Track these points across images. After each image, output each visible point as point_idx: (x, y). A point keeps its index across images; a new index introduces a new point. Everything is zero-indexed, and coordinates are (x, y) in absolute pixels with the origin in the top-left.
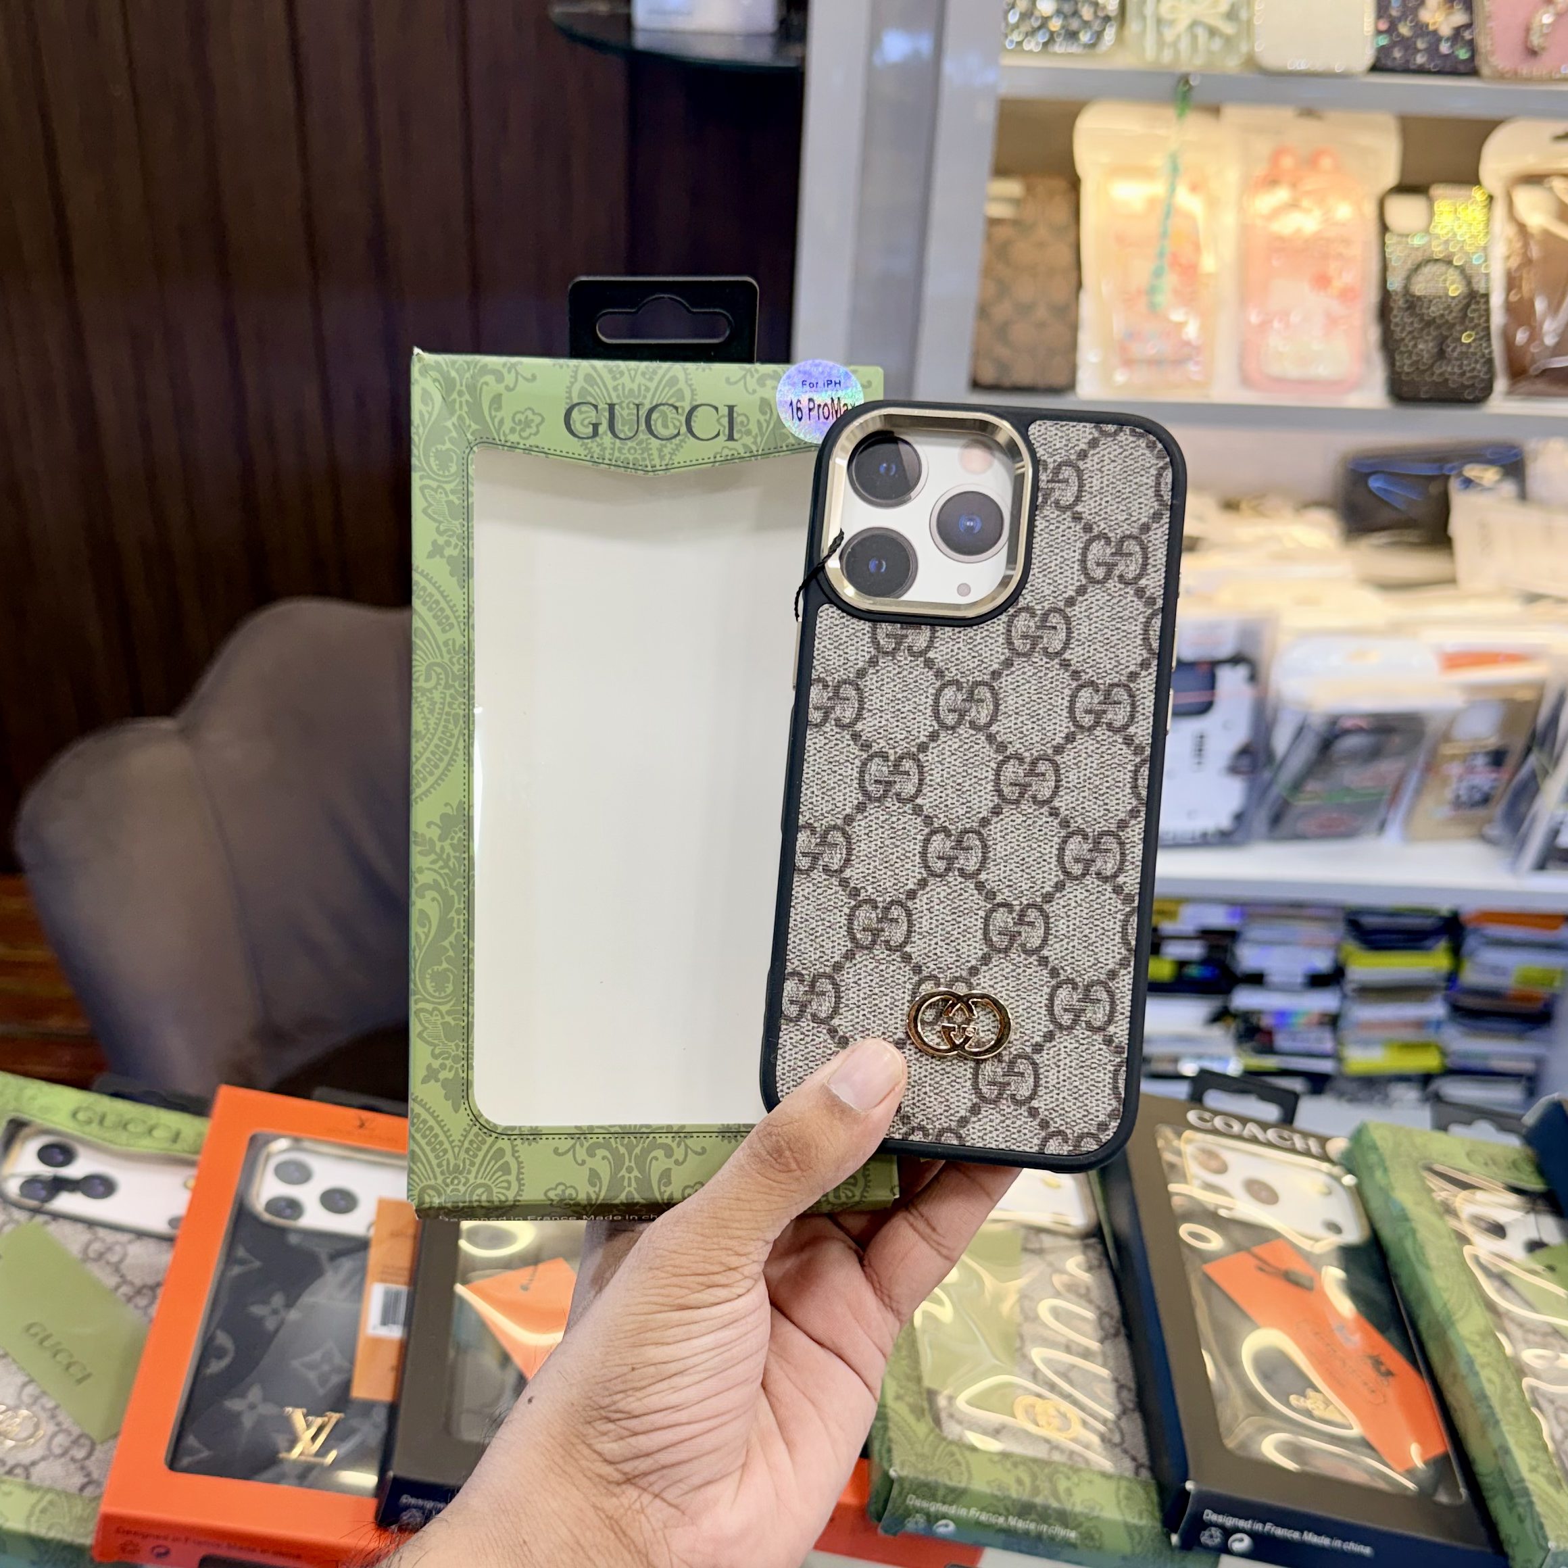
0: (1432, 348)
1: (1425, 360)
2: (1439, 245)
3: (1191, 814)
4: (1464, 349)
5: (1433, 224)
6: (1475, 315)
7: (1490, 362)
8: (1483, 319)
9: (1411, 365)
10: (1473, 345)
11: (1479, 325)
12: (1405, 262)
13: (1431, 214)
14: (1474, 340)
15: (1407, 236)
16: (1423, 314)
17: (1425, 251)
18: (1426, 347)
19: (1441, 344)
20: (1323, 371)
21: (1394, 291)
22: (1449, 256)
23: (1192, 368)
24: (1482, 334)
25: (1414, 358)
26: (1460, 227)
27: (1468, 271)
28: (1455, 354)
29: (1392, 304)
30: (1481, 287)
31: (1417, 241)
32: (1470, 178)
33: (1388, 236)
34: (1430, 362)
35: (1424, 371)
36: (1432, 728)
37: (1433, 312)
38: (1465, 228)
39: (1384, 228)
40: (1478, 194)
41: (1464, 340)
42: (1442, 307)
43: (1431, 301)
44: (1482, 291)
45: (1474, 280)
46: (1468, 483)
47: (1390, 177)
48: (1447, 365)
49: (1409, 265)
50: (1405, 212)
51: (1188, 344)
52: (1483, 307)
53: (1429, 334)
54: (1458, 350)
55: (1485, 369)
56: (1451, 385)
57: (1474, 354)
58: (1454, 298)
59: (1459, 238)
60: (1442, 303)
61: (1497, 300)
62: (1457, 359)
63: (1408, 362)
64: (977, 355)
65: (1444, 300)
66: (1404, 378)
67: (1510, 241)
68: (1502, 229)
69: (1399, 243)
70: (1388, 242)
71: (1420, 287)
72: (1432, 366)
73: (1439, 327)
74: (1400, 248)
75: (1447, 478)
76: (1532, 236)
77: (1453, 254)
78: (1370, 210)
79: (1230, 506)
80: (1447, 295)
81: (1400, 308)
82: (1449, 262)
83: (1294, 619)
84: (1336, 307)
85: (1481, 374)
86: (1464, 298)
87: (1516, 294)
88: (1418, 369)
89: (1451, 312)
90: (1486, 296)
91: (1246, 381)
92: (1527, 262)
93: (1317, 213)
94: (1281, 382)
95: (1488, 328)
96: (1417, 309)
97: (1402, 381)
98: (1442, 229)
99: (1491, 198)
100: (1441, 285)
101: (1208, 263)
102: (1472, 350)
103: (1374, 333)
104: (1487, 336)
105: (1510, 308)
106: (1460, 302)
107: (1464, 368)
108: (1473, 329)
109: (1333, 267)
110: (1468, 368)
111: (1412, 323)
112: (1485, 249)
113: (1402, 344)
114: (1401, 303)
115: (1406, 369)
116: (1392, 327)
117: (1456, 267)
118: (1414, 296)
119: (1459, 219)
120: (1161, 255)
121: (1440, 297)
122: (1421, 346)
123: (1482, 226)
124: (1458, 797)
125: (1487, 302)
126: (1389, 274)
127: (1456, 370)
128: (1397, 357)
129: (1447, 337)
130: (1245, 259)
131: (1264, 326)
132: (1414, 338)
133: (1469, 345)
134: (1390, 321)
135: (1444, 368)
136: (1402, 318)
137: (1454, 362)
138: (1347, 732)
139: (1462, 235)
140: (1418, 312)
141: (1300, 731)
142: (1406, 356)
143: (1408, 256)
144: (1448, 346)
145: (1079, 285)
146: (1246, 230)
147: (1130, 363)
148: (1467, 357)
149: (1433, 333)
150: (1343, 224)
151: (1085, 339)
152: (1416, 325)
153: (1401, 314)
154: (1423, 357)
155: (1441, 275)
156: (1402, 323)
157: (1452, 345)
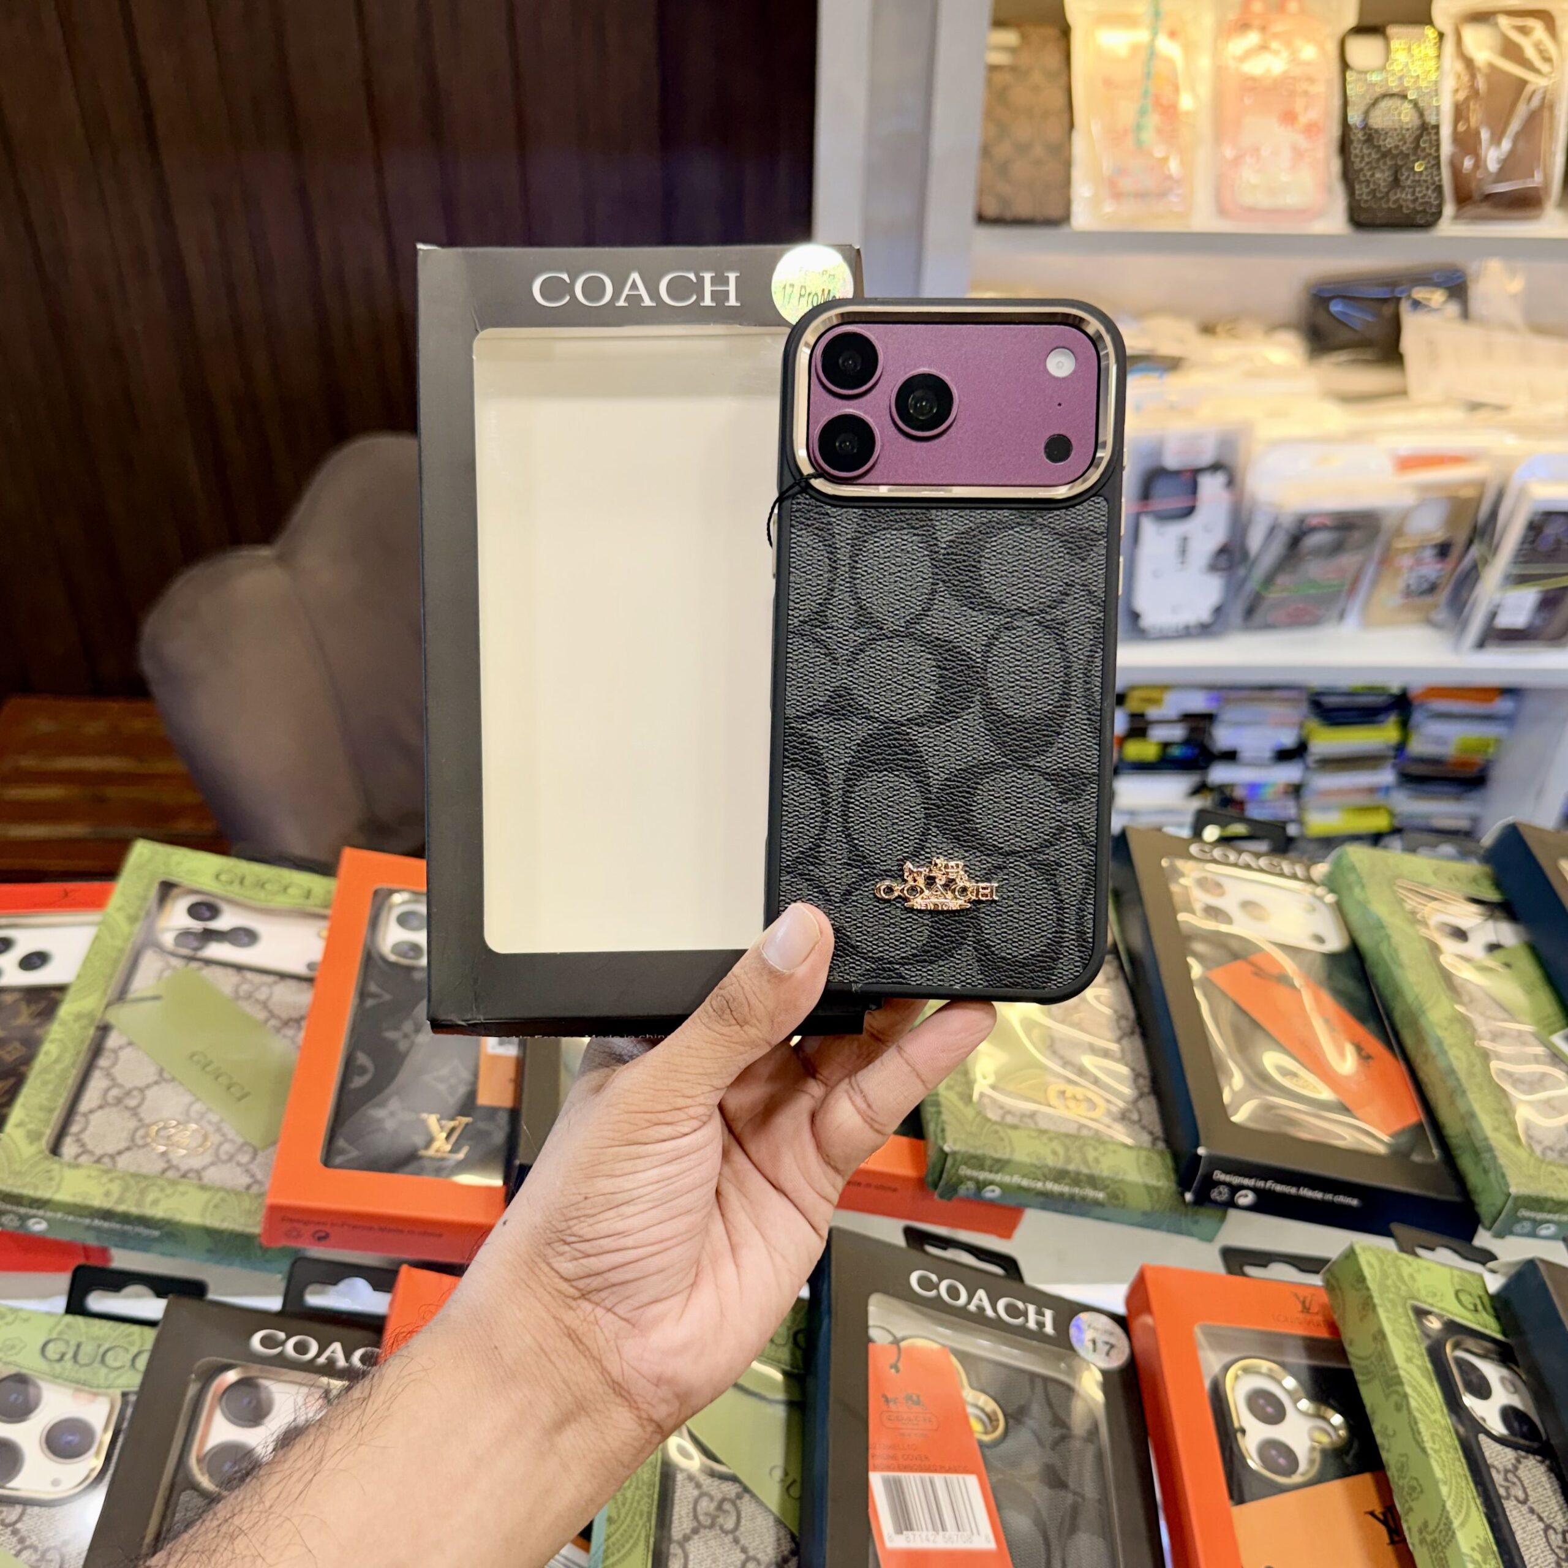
0: (1388, 177)
1: (1382, 188)
2: (1393, 81)
3: (1175, 610)
4: (1417, 178)
5: (1390, 61)
6: (1427, 145)
7: (1439, 189)
8: (1434, 149)
9: (1368, 194)
10: (1425, 173)
11: (1430, 154)
12: (1363, 97)
13: (1388, 50)
14: (1426, 169)
15: (1366, 73)
16: (1380, 146)
17: (1382, 86)
18: (1382, 177)
19: (1396, 173)
20: (1291, 200)
21: (1354, 125)
22: (1403, 91)
23: (1174, 199)
24: (1433, 162)
25: (1372, 186)
26: (1413, 64)
27: (1421, 104)
28: (1409, 182)
29: (1352, 137)
30: (1432, 120)
31: (1375, 78)
32: (1423, 17)
33: (1348, 74)
34: (1386, 190)
35: (1382, 198)
36: (1388, 523)
37: (1389, 143)
38: (1418, 64)
39: (1345, 66)
40: (1430, 33)
41: (1417, 169)
42: (1396, 138)
43: (1386, 133)
44: (1433, 123)
45: (1426, 113)
46: (1416, 304)
47: (1351, 19)
48: (1401, 193)
49: (1367, 100)
50: (1363, 50)
51: (1170, 177)
52: (1434, 137)
53: (1385, 164)
54: (1411, 178)
55: (1435, 195)
56: (1405, 211)
57: (1426, 181)
58: (1408, 130)
59: (1412, 74)
60: (1397, 135)
61: (1446, 132)
62: (1410, 187)
63: (1365, 190)
64: (981, 192)
65: (1399, 131)
66: (1363, 205)
67: (1459, 77)
68: (1451, 63)
69: (1358, 80)
70: (1348, 78)
71: (1378, 120)
72: (1387, 193)
73: (1394, 157)
74: (1359, 84)
75: (1398, 300)
76: (1479, 69)
77: (1408, 88)
78: (1332, 49)
79: (1208, 329)
80: (1402, 128)
81: (1359, 140)
82: (1404, 97)
83: (1267, 430)
84: (1303, 142)
85: (1432, 200)
86: (1417, 129)
87: (1463, 125)
88: (1374, 196)
89: (1405, 143)
90: (1437, 127)
91: (1222, 211)
92: (1474, 93)
93: (1285, 54)
94: (1251, 211)
95: (1438, 158)
96: (1375, 140)
97: (1360, 206)
98: (1397, 65)
99: (1441, 35)
100: (1396, 118)
101: (1186, 102)
102: (1424, 178)
103: (1336, 165)
104: (1438, 165)
105: (1457, 139)
106: (1413, 133)
107: (1417, 194)
108: (1424, 159)
109: (1299, 105)
110: (1420, 195)
111: (1370, 154)
112: (1436, 82)
113: (1361, 175)
114: (1360, 135)
115: (1365, 197)
116: (1353, 159)
117: (1411, 101)
118: (1370, 129)
119: (1413, 56)
120: (1145, 96)
121: (1396, 129)
122: (1378, 175)
123: (1433, 62)
124: (1408, 586)
125: (1437, 133)
126: (1349, 109)
127: (1409, 197)
128: (1357, 187)
129: (1401, 166)
130: (1219, 100)
131: (1237, 161)
132: (1371, 168)
133: (1421, 173)
134: (1350, 155)
135: (1398, 195)
136: (1361, 149)
137: (1407, 189)
138: (1313, 529)
139: (1415, 71)
140: (1376, 143)
141: (1272, 530)
142: (1364, 184)
143: (1367, 90)
144: (1402, 175)
145: (1071, 126)
146: (1219, 71)
147: (1117, 195)
148: (1420, 186)
149: (1389, 163)
150: (1308, 64)
151: (1078, 174)
152: (1374, 156)
153: (1359, 146)
154: (1379, 185)
155: (1396, 109)
156: (1360, 154)
157: (1406, 174)
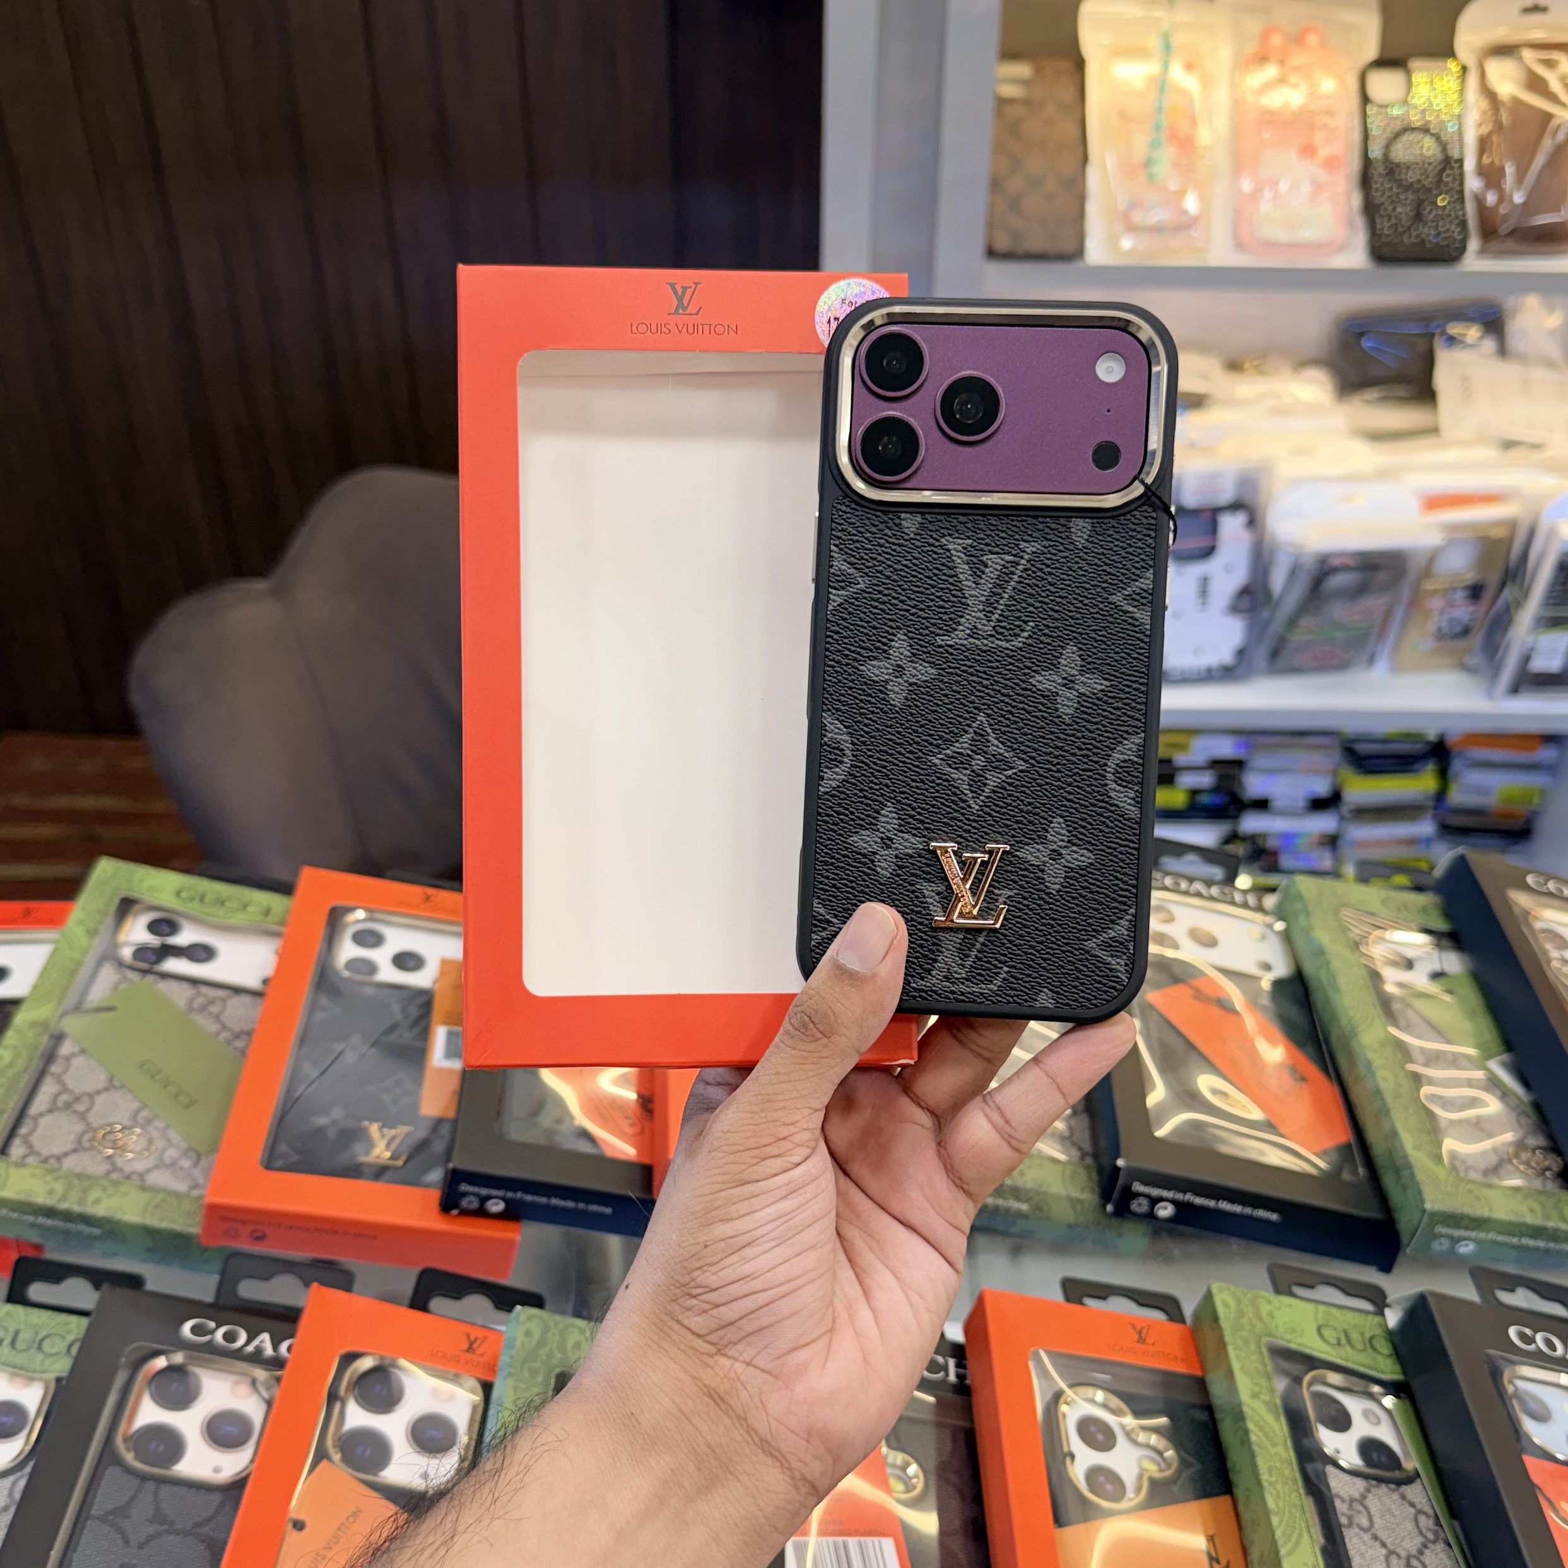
0: (1410, 211)
1: (1403, 223)
2: (1416, 115)
3: (1196, 651)
4: (1440, 212)
5: (1411, 94)
6: (1450, 179)
7: (1463, 224)
8: (1457, 183)
9: (1390, 227)
10: (1448, 207)
11: (1453, 189)
12: (1384, 130)
13: (1409, 84)
14: (1449, 203)
15: (1386, 106)
16: (1401, 180)
17: (1403, 120)
18: (1404, 211)
19: (1419, 206)
20: (1309, 235)
21: (1375, 159)
22: (1425, 125)
23: (1193, 234)
24: (1456, 197)
25: (1393, 221)
26: (1435, 97)
27: (1443, 138)
28: (1431, 217)
29: (1373, 171)
30: (1455, 153)
31: (1396, 111)
32: (1446, 51)
33: (1368, 108)
34: (1408, 224)
35: (1404, 232)
36: (1414, 565)
37: (1411, 178)
38: (1440, 97)
39: (1365, 99)
40: (1453, 66)
41: (1439, 204)
42: (1418, 172)
43: (1408, 168)
44: (1456, 156)
45: (1449, 147)
46: (1451, 340)
47: (1371, 52)
48: (1424, 227)
49: (1388, 134)
50: (1384, 85)
51: (1185, 212)
52: (1457, 172)
53: (1407, 198)
54: (1434, 212)
55: (1459, 229)
56: (1428, 246)
57: (1449, 216)
58: (1430, 164)
59: (1435, 108)
60: (1420, 169)
61: (1470, 165)
62: (1433, 221)
63: (1387, 225)
64: (991, 225)
65: (1421, 165)
67: (1482, 111)
68: (1475, 99)
69: (1379, 113)
70: (1369, 112)
71: (1401, 153)
72: (1409, 228)
73: (1416, 191)
74: (1380, 117)
75: (1432, 336)
76: (1503, 103)
77: (1429, 122)
78: (1352, 82)
79: (1234, 366)
80: (1424, 162)
81: (1380, 175)
82: (1426, 130)
83: (1287, 468)
84: (1323, 176)
85: (1455, 235)
86: (1440, 164)
87: (1487, 158)
88: (1396, 230)
89: (1427, 177)
90: (1460, 162)
91: (1240, 246)
92: (1499, 126)
93: (1303, 87)
94: (1271, 245)
95: (1461, 192)
96: (1397, 174)
97: (1382, 240)
98: (1419, 99)
99: (1464, 69)
100: (1418, 152)
101: (1204, 136)
102: (1447, 212)
103: (1357, 199)
104: (1461, 200)
105: (1482, 171)
106: (1435, 167)
108: (1446, 193)
109: (1319, 138)
110: (1443, 230)
111: (1391, 189)
112: (1459, 116)
113: (1382, 207)
114: (1381, 169)
115: (1386, 232)
116: (1374, 193)
117: (1432, 135)
118: (1393, 163)
119: (1435, 89)
120: (1157, 128)
121: (1417, 163)
122: (1399, 210)
123: (1455, 96)
124: (1440, 629)
125: (1461, 167)
126: (1370, 143)
127: (1433, 232)
128: (1378, 220)
129: (1424, 200)
130: (1237, 133)
131: (1256, 195)
132: (1393, 202)
133: (1444, 207)
134: (1371, 187)
136: (1382, 184)
137: (1430, 224)
138: (1334, 570)
139: (1438, 105)
140: (1397, 178)
141: (1293, 573)
142: (1385, 219)
143: (1387, 125)
144: (1425, 209)
145: (1085, 159)
146: (1238, 104)
147: (1132, 229)
148: (1442, 219)
149: (1411, 196)
150: (1328, 97)
151: (1094, 210)
152: (1395, 190)
153: (1381, 180)
154: (1401, 220)
155: (1419, 142)
156: (1382, 188)
157: (1428, 209)
